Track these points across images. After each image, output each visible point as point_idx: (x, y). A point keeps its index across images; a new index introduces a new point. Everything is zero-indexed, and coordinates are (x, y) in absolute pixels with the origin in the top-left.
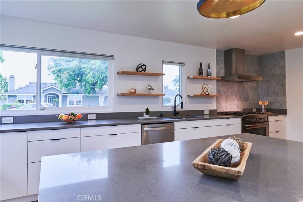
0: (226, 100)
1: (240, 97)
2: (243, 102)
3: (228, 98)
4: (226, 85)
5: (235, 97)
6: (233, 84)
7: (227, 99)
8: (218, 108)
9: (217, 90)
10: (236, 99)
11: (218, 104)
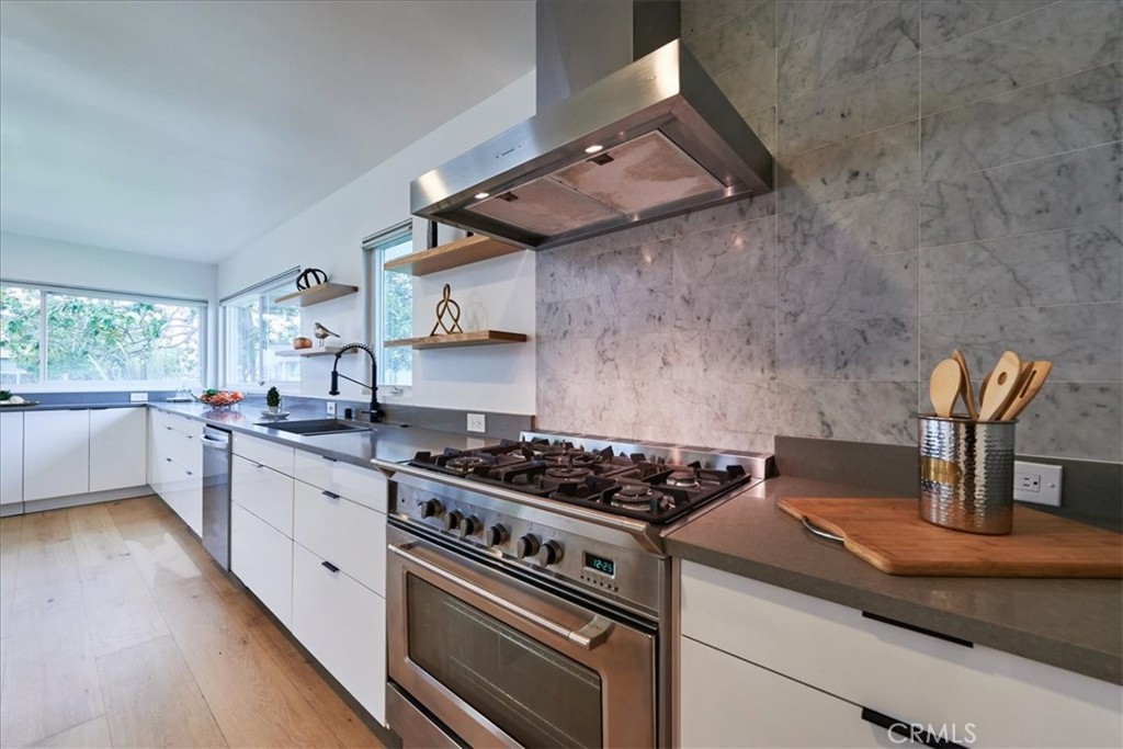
0: (602, 356)
1: (749, 332)
2: (795, 377)
3: (616, 344)
4: (600, 257)
5: (679, 336)
6: (664, 238)
7: (610, 354)
8: (547, 410)
9: (540, 303)
10: (692, 352)
11: (543, 383)
